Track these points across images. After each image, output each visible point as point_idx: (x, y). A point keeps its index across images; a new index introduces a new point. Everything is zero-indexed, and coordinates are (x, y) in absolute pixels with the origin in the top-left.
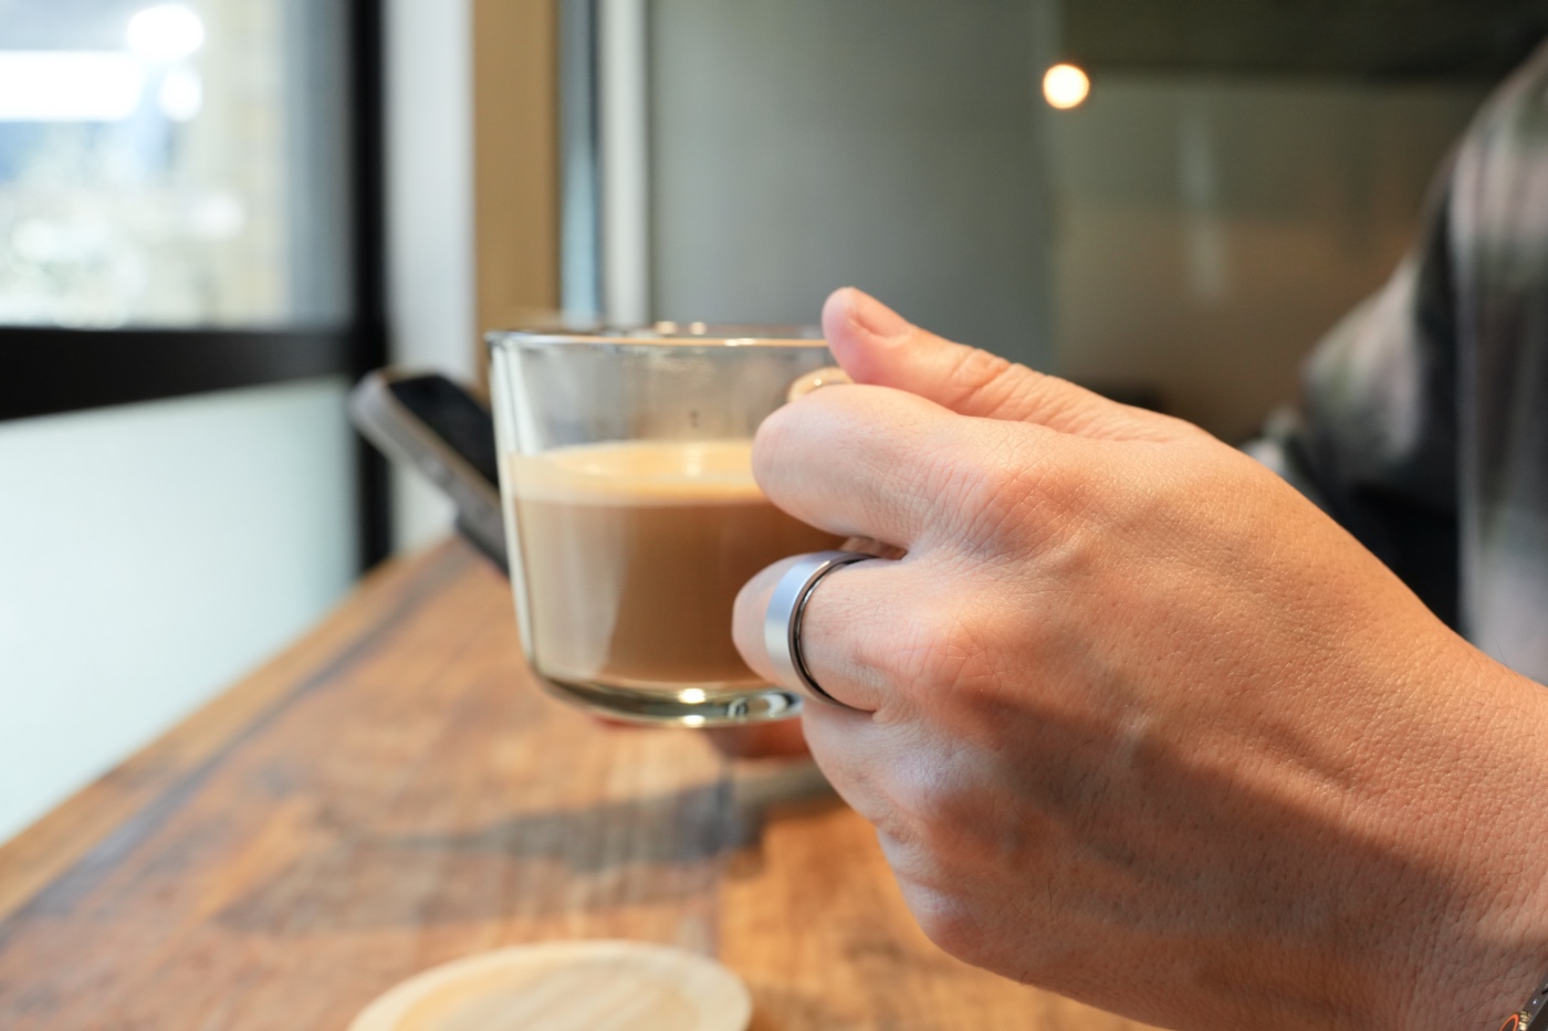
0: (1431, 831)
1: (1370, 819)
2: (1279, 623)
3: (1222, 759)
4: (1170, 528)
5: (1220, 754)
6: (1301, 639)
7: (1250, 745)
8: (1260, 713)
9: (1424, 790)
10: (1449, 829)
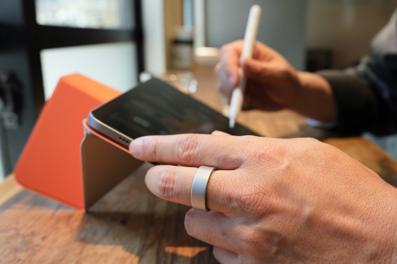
0: (386, 231)
1: (370, 230)
2: (341, 179)
3: (329, 217)
4: (309, 157)
5: (329, 216)
6: (347, 183)
7: (336, 213)
8: (338, 204)
9: (384, 219)
10: (391, 229)
